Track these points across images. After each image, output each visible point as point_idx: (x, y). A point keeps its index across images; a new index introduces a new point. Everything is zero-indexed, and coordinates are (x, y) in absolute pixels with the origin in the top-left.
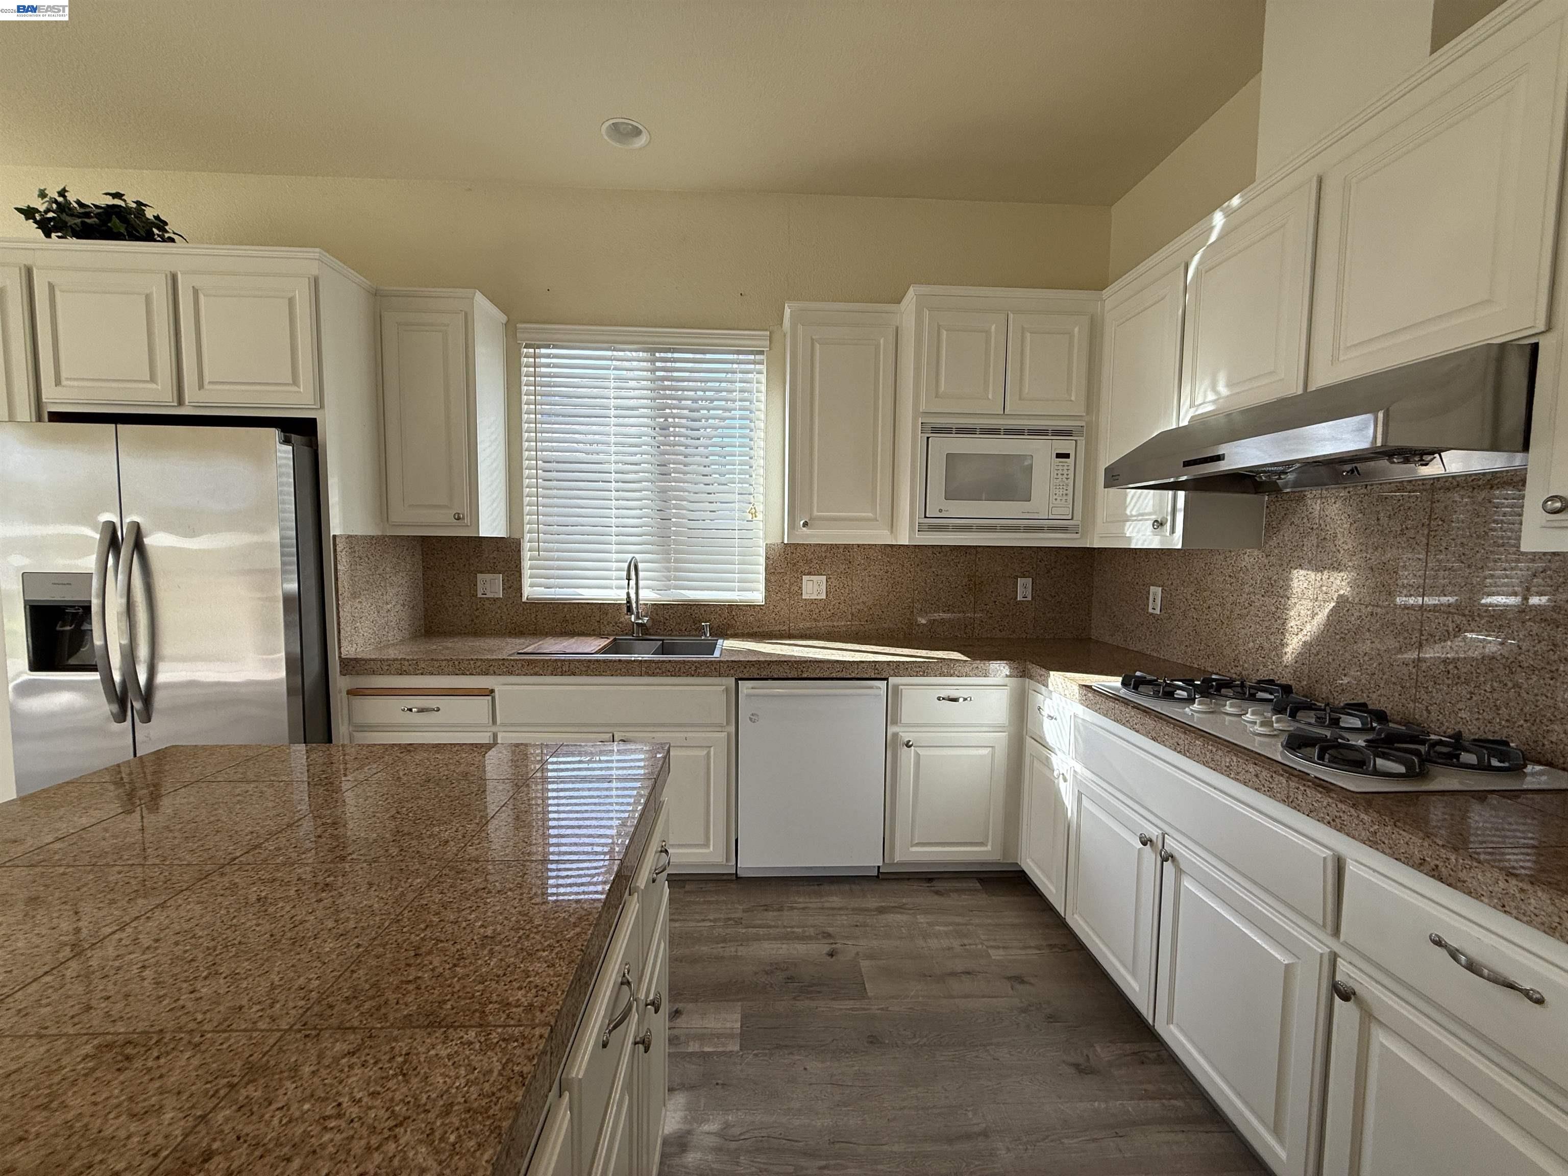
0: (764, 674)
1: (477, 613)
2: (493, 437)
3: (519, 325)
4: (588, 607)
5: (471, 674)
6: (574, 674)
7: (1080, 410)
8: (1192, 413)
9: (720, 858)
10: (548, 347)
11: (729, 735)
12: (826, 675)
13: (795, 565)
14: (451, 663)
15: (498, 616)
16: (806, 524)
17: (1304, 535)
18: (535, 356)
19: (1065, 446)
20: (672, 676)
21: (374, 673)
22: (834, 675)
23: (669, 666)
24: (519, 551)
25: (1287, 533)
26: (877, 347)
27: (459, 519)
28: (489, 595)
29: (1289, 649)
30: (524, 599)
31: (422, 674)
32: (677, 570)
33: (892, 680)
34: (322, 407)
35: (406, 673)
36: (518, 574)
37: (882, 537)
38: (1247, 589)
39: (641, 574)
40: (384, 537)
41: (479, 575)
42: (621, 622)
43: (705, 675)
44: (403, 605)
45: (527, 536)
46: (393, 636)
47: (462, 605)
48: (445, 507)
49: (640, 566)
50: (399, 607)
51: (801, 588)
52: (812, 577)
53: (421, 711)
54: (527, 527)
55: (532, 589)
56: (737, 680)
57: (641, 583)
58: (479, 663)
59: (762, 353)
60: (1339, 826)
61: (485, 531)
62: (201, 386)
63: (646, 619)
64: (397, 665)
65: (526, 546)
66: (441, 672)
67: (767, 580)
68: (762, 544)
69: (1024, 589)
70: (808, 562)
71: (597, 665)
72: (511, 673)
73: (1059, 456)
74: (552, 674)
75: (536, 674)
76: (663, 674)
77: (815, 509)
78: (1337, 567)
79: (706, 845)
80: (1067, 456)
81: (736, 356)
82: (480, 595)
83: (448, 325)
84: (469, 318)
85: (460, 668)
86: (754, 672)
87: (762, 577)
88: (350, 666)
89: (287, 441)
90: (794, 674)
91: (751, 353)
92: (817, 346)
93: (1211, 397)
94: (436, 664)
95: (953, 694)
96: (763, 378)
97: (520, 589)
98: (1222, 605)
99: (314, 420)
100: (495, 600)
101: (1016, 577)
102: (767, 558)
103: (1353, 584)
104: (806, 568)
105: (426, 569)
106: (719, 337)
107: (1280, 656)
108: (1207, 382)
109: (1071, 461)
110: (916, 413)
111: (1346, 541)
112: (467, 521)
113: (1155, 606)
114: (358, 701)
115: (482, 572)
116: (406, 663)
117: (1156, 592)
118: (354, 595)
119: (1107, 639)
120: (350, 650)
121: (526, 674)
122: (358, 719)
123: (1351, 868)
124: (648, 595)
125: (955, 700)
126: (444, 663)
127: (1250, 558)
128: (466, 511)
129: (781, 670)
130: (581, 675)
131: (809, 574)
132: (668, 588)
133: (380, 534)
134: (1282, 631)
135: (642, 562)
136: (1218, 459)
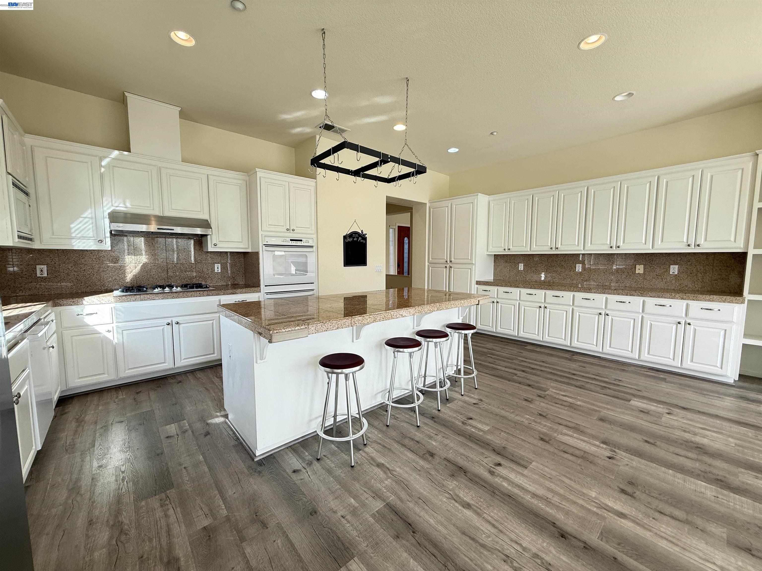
8: (113, 208)
17: (128, 246)
19: (29, 201)
93: (122, 205)
103: (148, 259)
109: (31, 208)
113: (42, 273)
117: (42, 267)
136: (173, 230)
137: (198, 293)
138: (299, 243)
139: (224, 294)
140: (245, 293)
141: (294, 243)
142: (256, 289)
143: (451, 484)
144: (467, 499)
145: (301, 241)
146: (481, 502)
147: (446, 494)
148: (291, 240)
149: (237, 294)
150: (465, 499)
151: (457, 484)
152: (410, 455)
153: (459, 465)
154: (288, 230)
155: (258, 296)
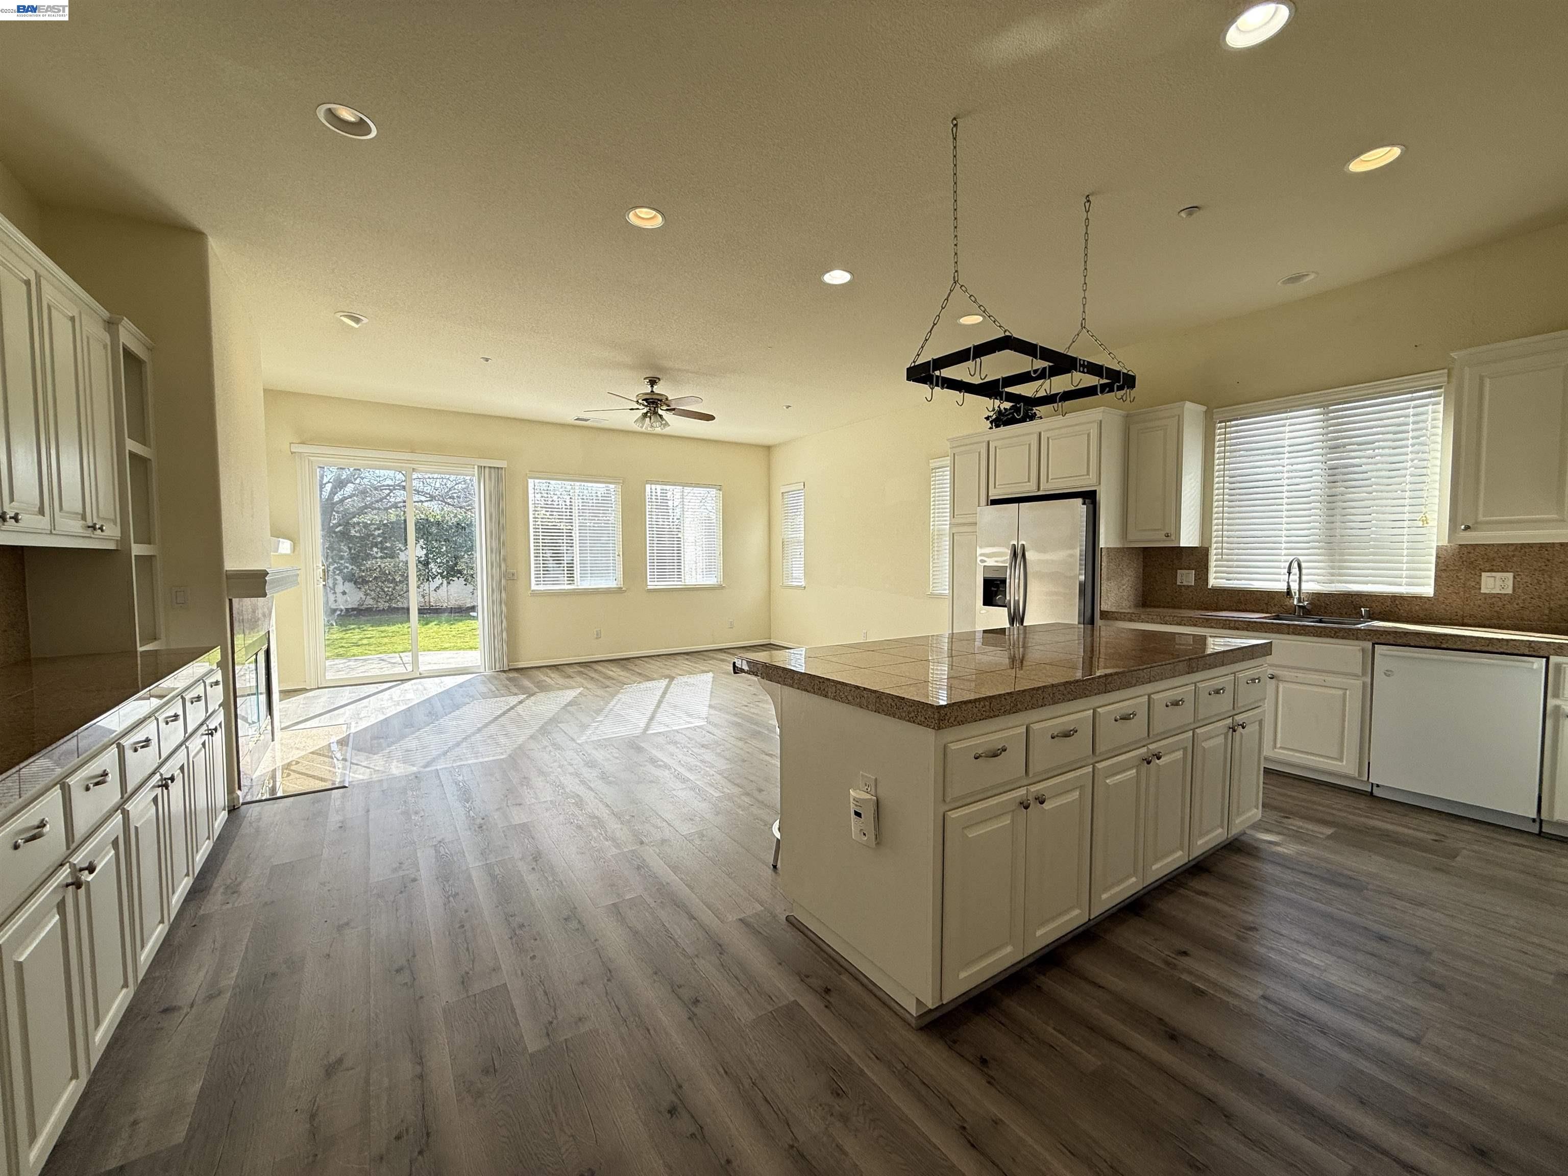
0: (1399, 641)
1: (1176, 595)
2: (1193, 485)
3: (1215, 410)
4: (1259, 593)
6: (1238, 629)
9: (1352, 771)
11: (1364, 684)
12: (1468, 647)
13: (1472, 563)
15: (1190, 597)
16: (1467, 528)
18: (1226, 427)
20: (1314, 636)
21: (1117, 619)
24: (1208, 555)
27: (1168, 536)
28: (1185, 583)
30: (1210, 587)
31: (1144, 622)
32: (1340, 568)
33: (1554, 658)
34: (1100, 484)
36: (1206, 571)
39: (1304, 571)
40: (1124, 548)
41: (1179, 571)
42: (1286, 605)
43: (1343, 638)
44: (1131, 587)
45: (1214, 546)
46: (1125, 603)
47: (1166, 589)
48: (1161, 530)
49: (1303, 565)
50: (1129, 588)
51: (1479, 583)
52: (1495, 574)
54: (1214, 540)
55: (1215, 580)
56: (1373, 644)
57: (1304, 578)
58: (1175, 618)
59: (1440, 387)
61: (1184, 543)
62: (1047, 481)
63: (1306, 603)
64: (1129, 616)
65: (1213, 552)
66: (1155, 622)
67: (1437, 576)
68: (1434, 545)
70: (1490, 560)
71: (1254, 624)
74: (1222, 628)
75: (1212, 627)
77: (1481, 515)
79: (1341, 759)
81: (1410, 395)
82: (1178, 583)
83: (1169, 424)
84: (1181, 419)
86: (1391, 639)
87: (1432, 574)
88: (1105, 615)
89: (1084, 503)
90: (1432, 644)
91: (1432, 387)
92: (1487, 381)
96: (1441, 407)
97: (1207, 580)
99: (1095, 491)
100: (1188, 586)
102: (1438, 557)
104: (1486, 566)
105: (1145, 567)
106: (1392, 384)
112: (1173, 537)
115: (1181, 569)
118: (1108, 579)
120: (1105, 607)
121: (1205, 627)
124: (1311, 586)
128: (1173, 531)
129: (1418, 639)
130: (1243, 630)
131: (1491, 571)
132: (1332, 582)
133: (1121, 546)
135: (1304, 562)
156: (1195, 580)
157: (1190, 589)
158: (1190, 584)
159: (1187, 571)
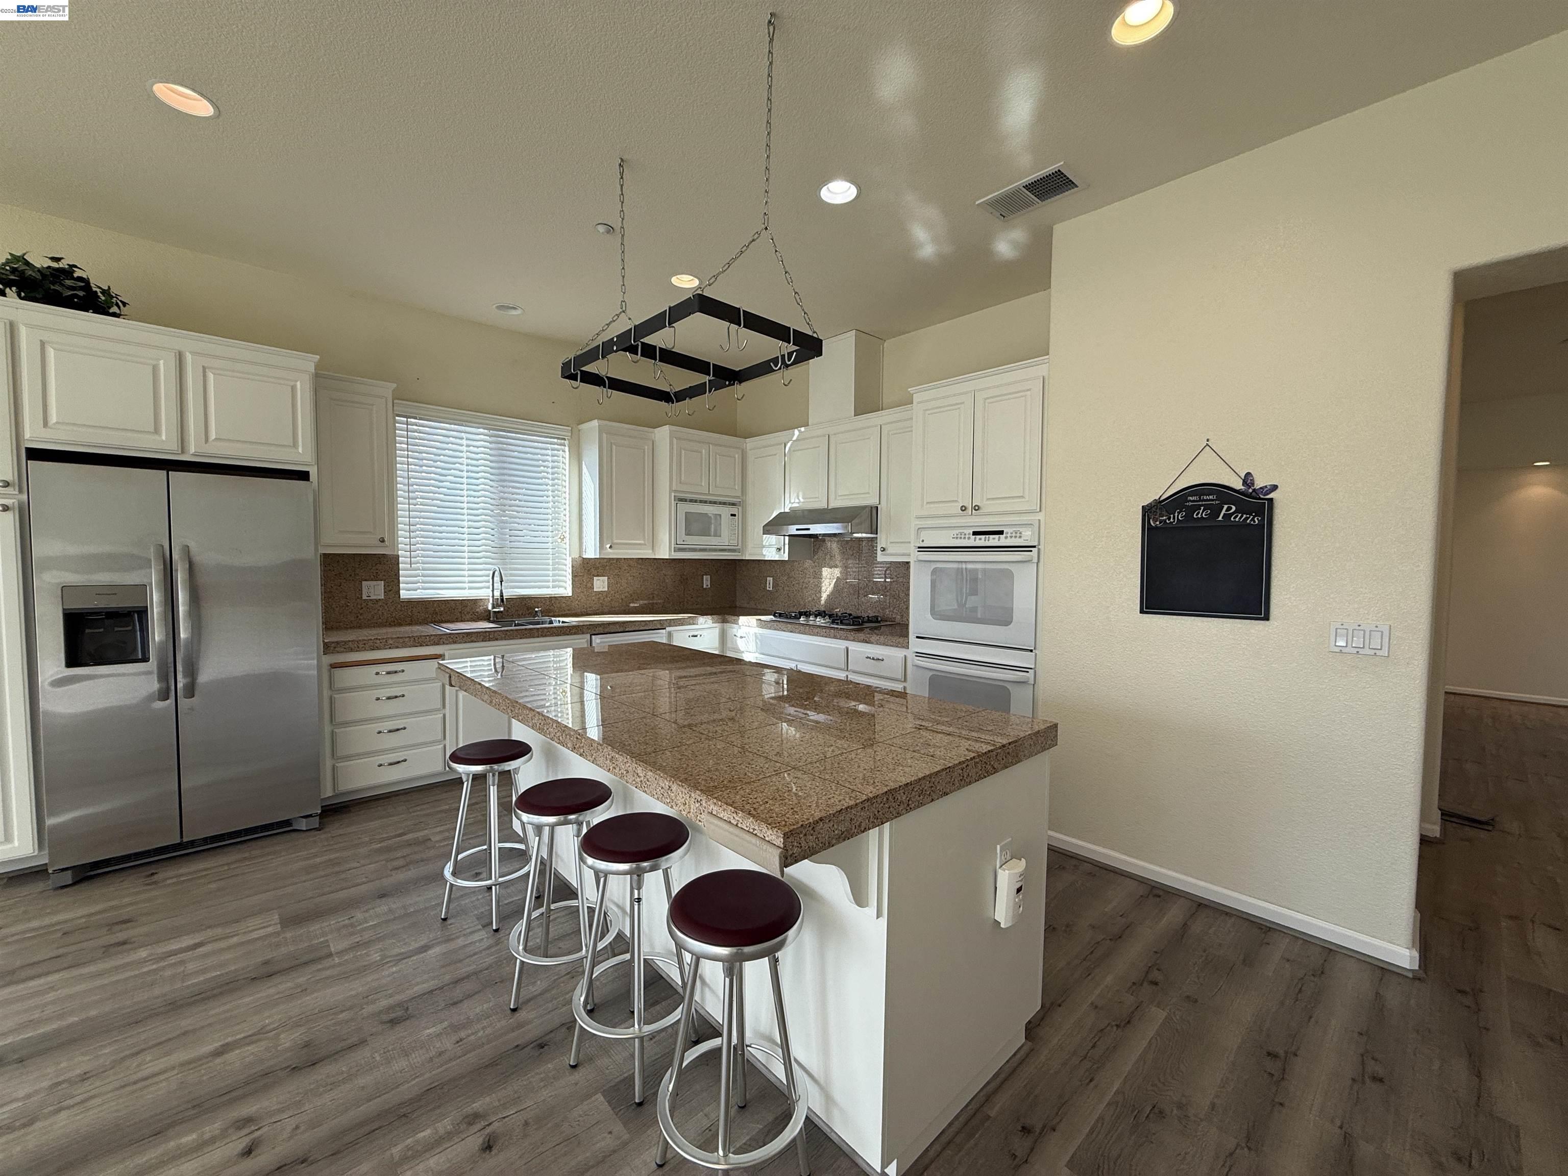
0: (606, 630)
1: (361, 611)
3: (395, 401)
5: (427, 645)
6: (497, 639)
7: (739, 494)
8: (790, 505)
10: (415, 418)
12: (637, 629)
13: (589, 571)
14: (412, 639)
15: (380, 612)
16: (611, 547)
17: (826, 554)
18: (407, 424)
19: (734, 510)
21: (351, 650)
22: (641, 628)
23: (554, 630)
24: (397, 564)
25: (820, 554)
26: (644, 450)
27: (383, 541)
28: (373, 597)
29: (823, 599)
30: (402, 599)
31: (390, 648)
33: (668, 629)
34: (314, 463)
35: (378, 648)
36: (396, 581)
37: (647, 554)
38: (808, 576)
41: (363, 582)
43: (575, 634)
47: (348, 606)
48: (370, 533)
51: (593, 585)
52: (600, 578)
53: (388, 673)
54: (400, 547)
55: (408, 592)
56: (591, 636)
59: (564, 439)
60: (846, 639)
62: (206, 441)
64: (370, 643)
65: (403, 560)
66: (405, 646)
67: (573, 581)
68: (568, 558)
69: (707, 582)
70: (597, 568)
72: (455, 642)
73: (732, 515)
74: (483, 641)
75: (472, 642)
76: (552, 635)
77: (615, 538)
78: (836, 567)
80: (734, 515)
81: (546, 439)
82: (364, 597)
83: (373, 405)
85: (419, 641)
86: (601, 630)
87: (570, 579)
88: (332, 647)
90: (621, 630)
91: (558, 438)
92: (614, 447)
93: (797, 501)
94: (401, 641)
95: (695, 633)
96: (566, 455)
97: (398, 592)
98: (799, 584)
99: (307, 473)
100: (378, 601)
101: (703, 575)
102: (573, 567)
103: (841, 573)
104: (595, 572)
106: (538, 427)
107: (820, 602)
108: (795, 495)
109: (737, 517)
110: (671, 491)
111: (838, 557)
112: (388, 543)
113: (770, 587)
114: (338, 672)
115: (366, 580)
116: (378, 641)
117: (770, 579)
119: (746, 605)
122: (338, 685)
123: (850, 648)
125: (696, 636)
126: (407, 639)
127: (808, 563)
128: (386, 536)
131: (598, 576)
134: (820, 592)
136: (808, 529)
137: (824, 630)
138: (993, 540)
139: (853, 640)
140: (884, 644)
141: (981, 541)
142: (901, 640)
143: (287, 1040)
144: (232, 1056)
145: (1001, 533)
146: (203, 1075)
147: (277, 1025)
148: (975, 533)
149: (872, 643)
150: (237, 1052)
151: (279, 1048)
152: (418, 989)
153: (321, 1064)
154: (963, 509)
155: (903, 656)
156: (385, 592)
157: (380, 604)
158: (379, 597)
159: (375, 583)
